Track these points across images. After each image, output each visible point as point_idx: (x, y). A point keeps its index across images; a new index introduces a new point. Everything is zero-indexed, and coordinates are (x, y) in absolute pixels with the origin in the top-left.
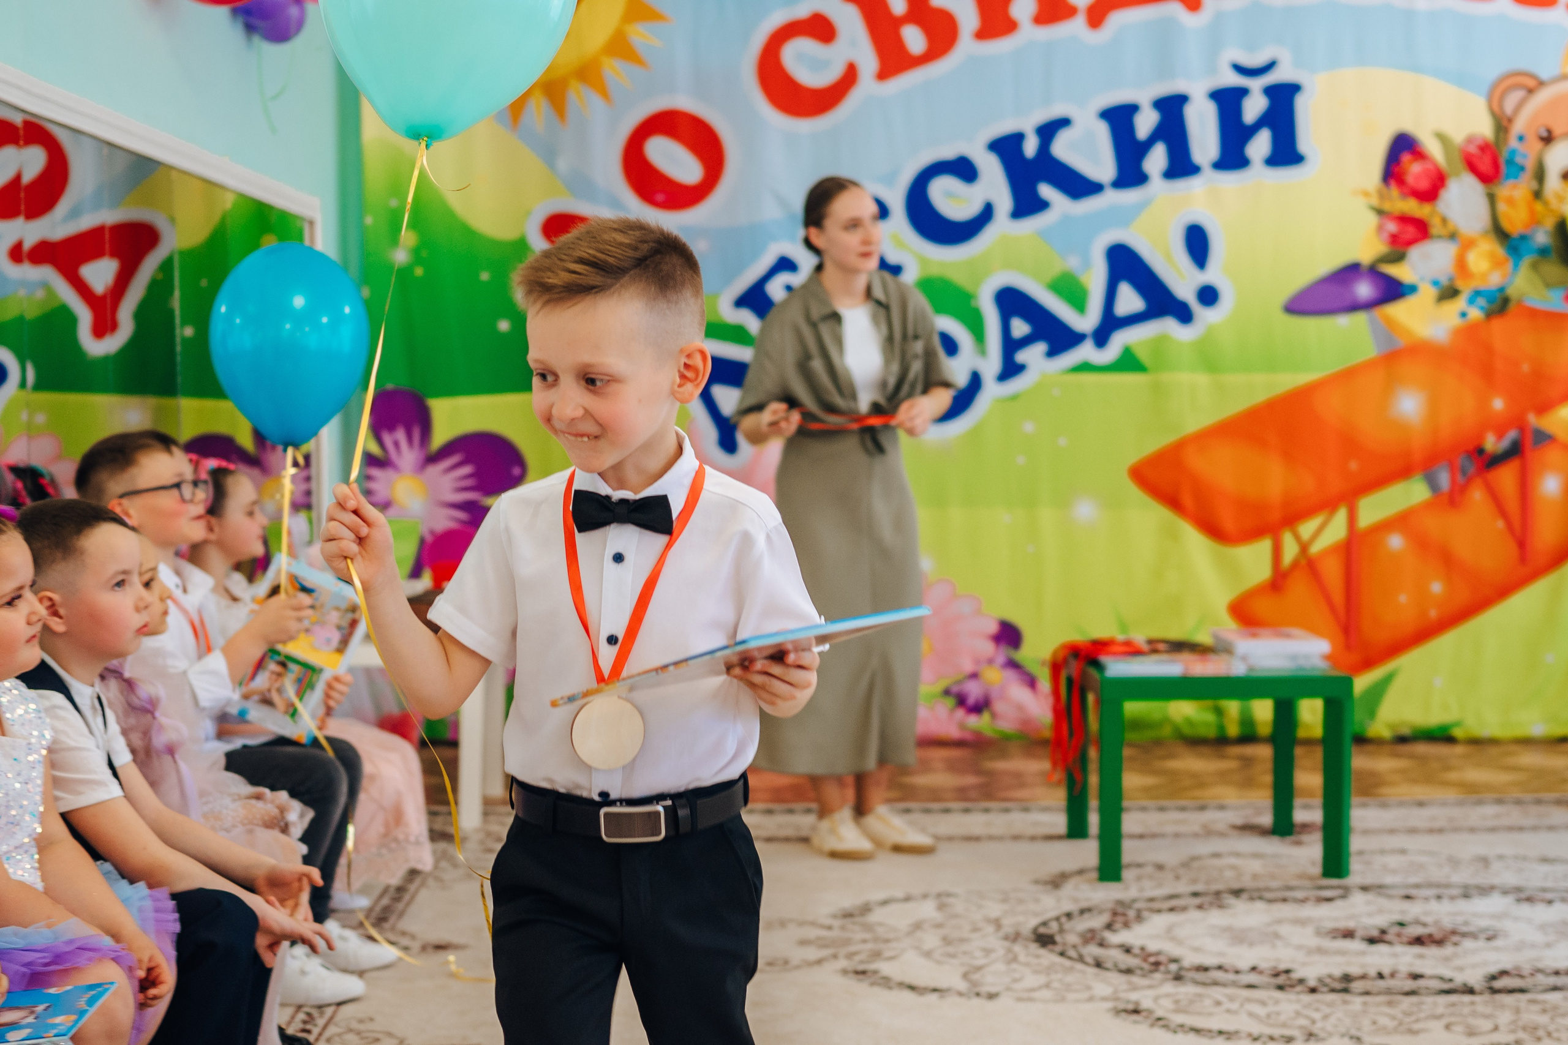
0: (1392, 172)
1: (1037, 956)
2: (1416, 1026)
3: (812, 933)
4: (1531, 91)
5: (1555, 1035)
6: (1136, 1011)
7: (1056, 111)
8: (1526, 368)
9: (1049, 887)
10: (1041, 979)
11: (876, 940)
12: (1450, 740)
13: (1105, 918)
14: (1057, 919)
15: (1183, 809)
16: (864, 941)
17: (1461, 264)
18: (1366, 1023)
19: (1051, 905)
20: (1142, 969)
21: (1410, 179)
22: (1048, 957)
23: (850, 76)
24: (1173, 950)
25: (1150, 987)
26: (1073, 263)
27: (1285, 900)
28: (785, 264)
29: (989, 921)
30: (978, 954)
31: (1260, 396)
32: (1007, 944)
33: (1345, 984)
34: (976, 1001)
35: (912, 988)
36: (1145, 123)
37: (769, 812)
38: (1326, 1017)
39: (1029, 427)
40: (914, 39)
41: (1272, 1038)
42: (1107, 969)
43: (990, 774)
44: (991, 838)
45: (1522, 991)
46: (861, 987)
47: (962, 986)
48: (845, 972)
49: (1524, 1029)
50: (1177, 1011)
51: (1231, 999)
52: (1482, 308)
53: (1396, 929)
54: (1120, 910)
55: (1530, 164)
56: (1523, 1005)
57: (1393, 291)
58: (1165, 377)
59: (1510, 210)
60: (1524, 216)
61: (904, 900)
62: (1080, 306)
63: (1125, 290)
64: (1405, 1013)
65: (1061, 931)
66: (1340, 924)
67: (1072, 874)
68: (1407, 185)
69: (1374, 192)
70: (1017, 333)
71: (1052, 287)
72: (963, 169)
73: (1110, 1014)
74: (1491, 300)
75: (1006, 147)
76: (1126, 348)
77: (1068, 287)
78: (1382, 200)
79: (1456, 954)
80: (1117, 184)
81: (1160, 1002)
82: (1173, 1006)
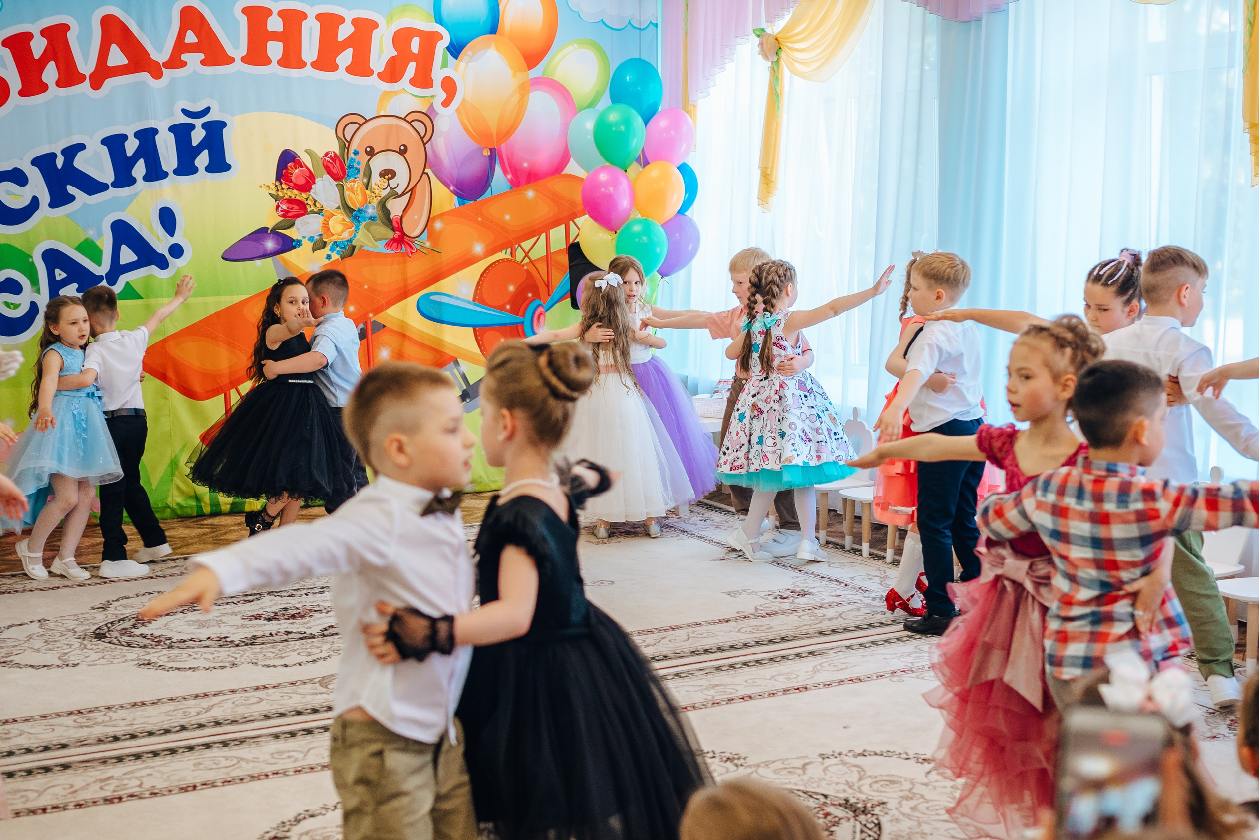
0: (282, 174)
1: (97, 645)
2: (283, 655)
4: (361, 125)
6: (149, 664)
7: (75, 141)
8: (366, 287)
9: (100, 610)
10: (101, 655)
11: (7, 647)
13: (132, 622)
14: (106, 625)
17: (326, 226)
18: (260, 657)
19: (101, 619)
20: (152, 645)
21: (293, 178)
22: (102, 645)
24: (169, 635)
25: (156, 652)
26: (91, 233)
27: (227, 604)
29: (69, 631)
30: (65, 647)
31: (212, 311)
32: (79, 640)
33: (252, 641)
34: (66, 668)
35: (31, 666)
36: (131, 146)
38: (242, 656)
41: (215, 668)
42: (133, 647)
45: (337, 634)
46: (5, 669)
47: (59, 663)
49: (334, 651)
50: (168, 662)
51: (196, 654)
52: (338, 253)
53: (283, 612)
55: (362, 168)
56: (336, 640)
57: (288, 245)
58: (153, 301)
59: (352, 195)
60: (360, 198)
61: (20, 625)
62: (97, 259)
63: (125, 249)
64: (280, 650)
65: (109, 631)
66: (255, 613)
67: (113, 601)
68: (291, 181)
69: (272, 186)
70: (58, 278)
71: (79, 249)
72: (18, 177)
73: (135, 667)
74: (344, 248)
75: (44, 162)
76: (128, 284)
77: (89, 248)
78: (278, 190)
79: (310, 621)
80: (116, 184)
81: (161, 658)
82: (167, 660)
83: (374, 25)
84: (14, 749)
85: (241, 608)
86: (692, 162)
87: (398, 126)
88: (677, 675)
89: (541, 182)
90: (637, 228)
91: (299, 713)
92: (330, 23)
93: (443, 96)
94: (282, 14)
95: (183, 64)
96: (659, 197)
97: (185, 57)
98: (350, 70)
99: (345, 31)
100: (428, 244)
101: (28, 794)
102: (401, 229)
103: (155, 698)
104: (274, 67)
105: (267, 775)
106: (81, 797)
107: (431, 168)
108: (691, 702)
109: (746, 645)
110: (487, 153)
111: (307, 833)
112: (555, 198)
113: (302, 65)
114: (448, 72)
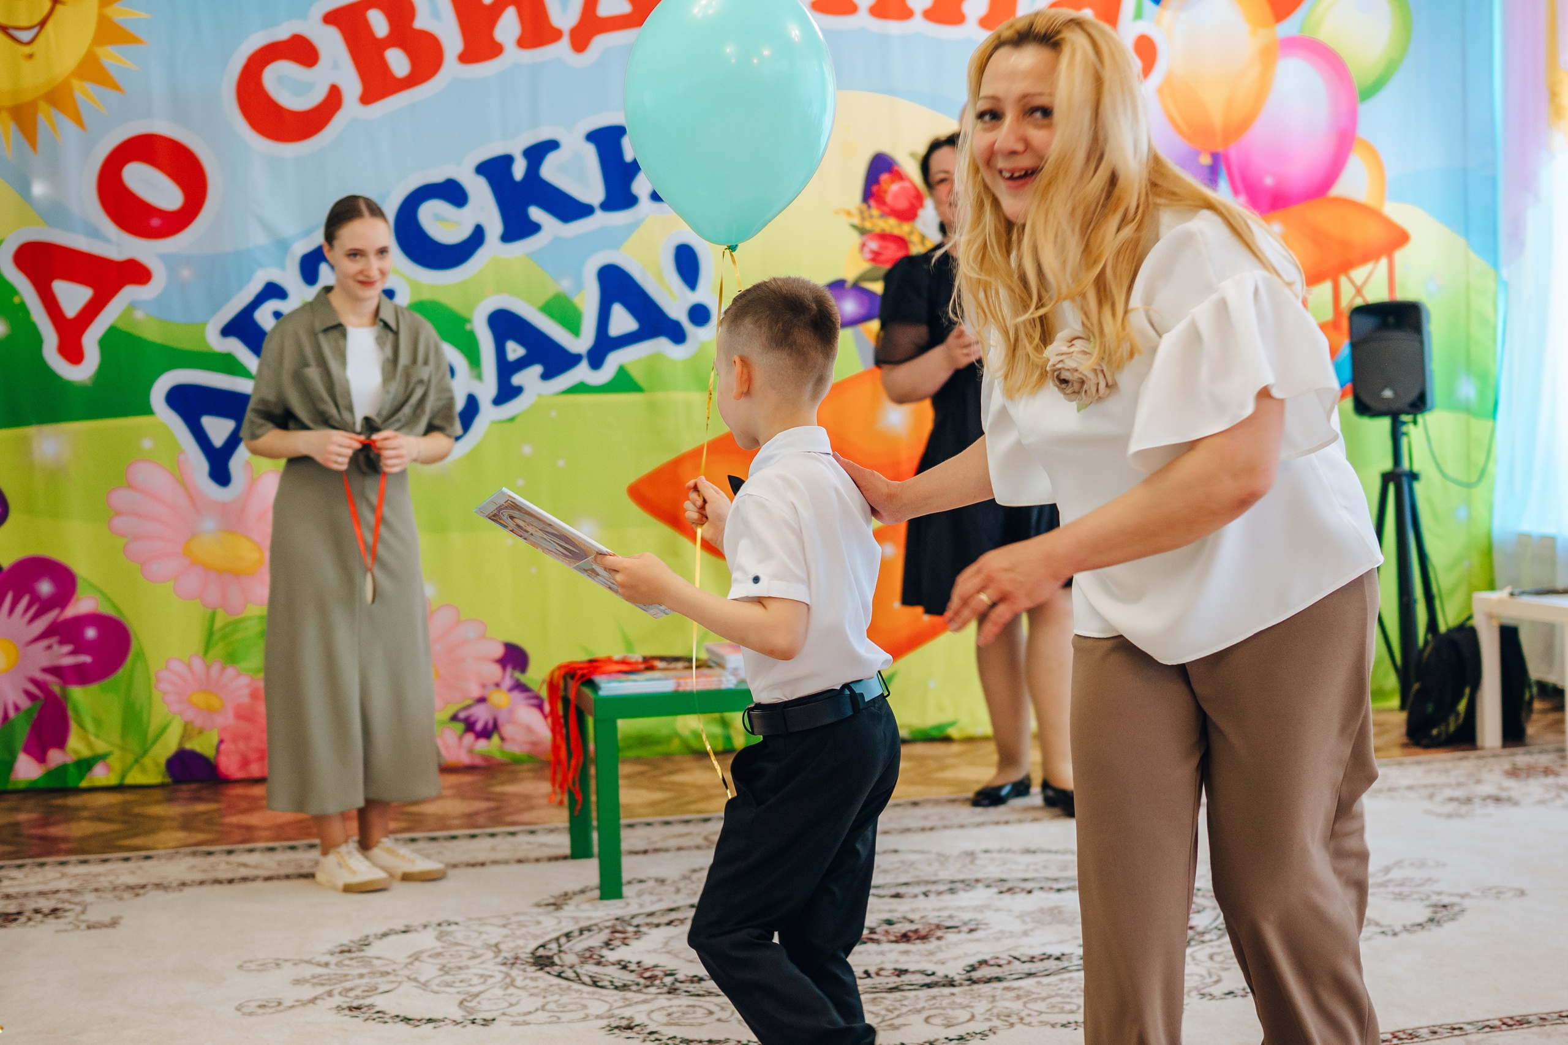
0: (871, 192)
1: (535, 979)
2: (897, 1022)
3: (308, 971)
5: (1027, 1020)
6: (629, 1028)
7: (544, 135)
9: (552, 908)
10: (539, 1002)
11: (372, 974)
12: (947, 739)
13: (605, 936)
14: (557, 939)
15: (687, 822)
16: (361, 976)
19: (551, 925)
20: (638, 984)
21: (889, 199)
22: (545, 979)
23: (333, 100)
25: (645, 1001)
26: (565, 285)
28: (272, 291)
29: (488, 946)
30: (475, 981)
32: (503, 968)
34: (471, 1027)
35: (407, 1020)
37: (272, 849)
39: (527, 450)
40: (398, 62)
42: (602, 987)
43: (501, 798)
44: (495, 862)
45: (999, 979)
46: (355, 1024)
47: (458, 1014)
48: (339, 1008)
49: (998, 1016)
50: (668, 1024)
53: (886, 927)
54: (619, 928)
56: (998, 993)
58: (660, 396)
61: (404, 932)
62: (574, 329)
63: (618, 311)
64: (888, 1010)
65: (560, 951)
67: (575, 894)
68: (886, 203)
69: (855, 211)
70: (512, 357)
71: (547, 309)
72: (452, 193)
73: (603, 1032)
75: (495, 170)
76: (621, 368)
77: (561, 307)
78: (863, 219)
79: (939, 948)
80: (607, 206)
81: (654, 1016)
82: (665, 1020)
89: (1294, 210)
98: (985, 23)
104: (863, 17)
110: (1206, 160)
112: (1318, 238)
113: (906, 14)
114: (1143, 27)
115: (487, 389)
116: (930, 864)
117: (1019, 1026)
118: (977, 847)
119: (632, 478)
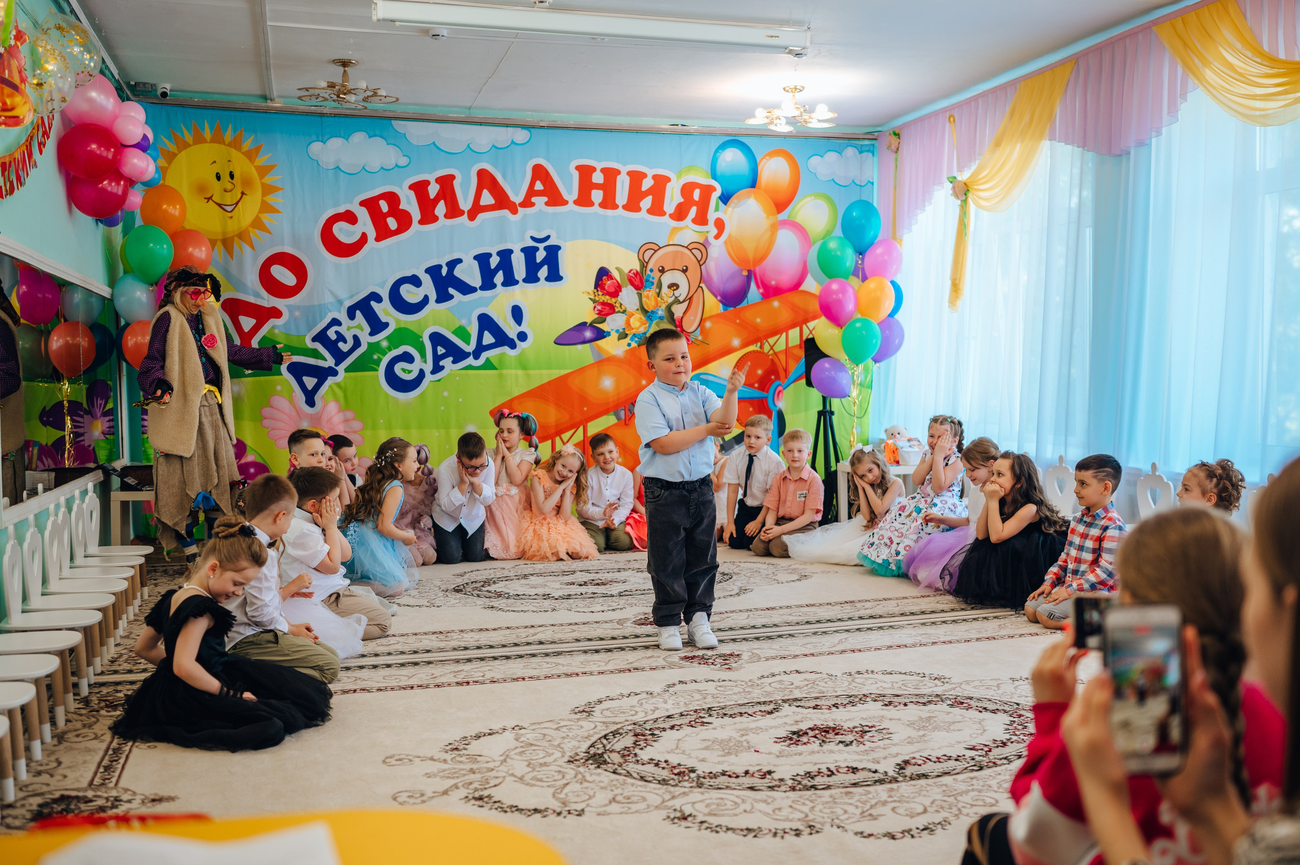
0: (599, 284)
1: (456, 595)
2: (590, 606)
4: (656, 251)
6: (492, 607)
7: (456, 256)
9: (459, 576)
13: (481, 583)
14: (463, 584)
17: (628, 323)
18: (574, 606)
20: (494, 596)
21: (606, 287)
22: (459, 595)
23: (363, 239)
24: (508, 591)
25: (497, 601)
26: (464, 322)
28: (335, 322)
29: (436, 586)
30: (433, 595)
31: (545, 380)
32: (443, 592)
33: (569, 597)
34: (433, 607)
35: (410, 606)
36: (494, 261)
38: (560, 605)
39: (446, 394)
40: (392, 223)
41: (540, 611)
42: (481, 597)
45: (629, 595)
47: (428, 604)
49: (628, 605)
50: (506, 607)
51: (527, 602)
52: (636, 342)
53: (590, 581)
54: (487, 582)
55: (656, 281)
56: (628, 598)
57: (601, 335)
58: (504, 372)
59: (647, 301)
60: (653, 303)
62: (467, 340)
63: (486, 334)
64: (588, 603)
65: (464, 588)
66: (570, 581)
67: (468, 572)
68: (605, 289)
69: (591, 293)
70: (439, 353)
71: (455, 333)
72: (415, 281)
73: (483, 608)
74: (640, 338)
75: (434, 271)
76: (488, 359)
77: (462, 332)
78: (595, 296)
80: (482, 288)
81: (501, 604)
82: (506, 605)
83: (668, 180)
84: (392, 651)
85: (561, 578)
86: (899, 280)
87: (682, 253)
88: (891, 627)
89: (783, 295)
90: (858, 325)
91: (602, 639)
92: (636, 177)
93: (715, 231)
94: (604, 171)
95: (533, 205)
96: (876, 303)
97: (534, 199)
98: (650, 211)
99: (647, 184)
100: (700, 338)
101: (402, 678)
102: (681, 327)
103: (496, 627)
104: (596, 209)
105: (577, 675)
106: (438, 681)
107: (705, 283)
108: (904, 643)
109: (943, 611)
110: (745, 273)
111: (608, 709)
112: (794, 308)
113: (615, 207)
114: (719, 215)
115: (428, 367)
116: (611, 563)
117: (634, 607)
118: (632, 559)
119: (491, 408)
